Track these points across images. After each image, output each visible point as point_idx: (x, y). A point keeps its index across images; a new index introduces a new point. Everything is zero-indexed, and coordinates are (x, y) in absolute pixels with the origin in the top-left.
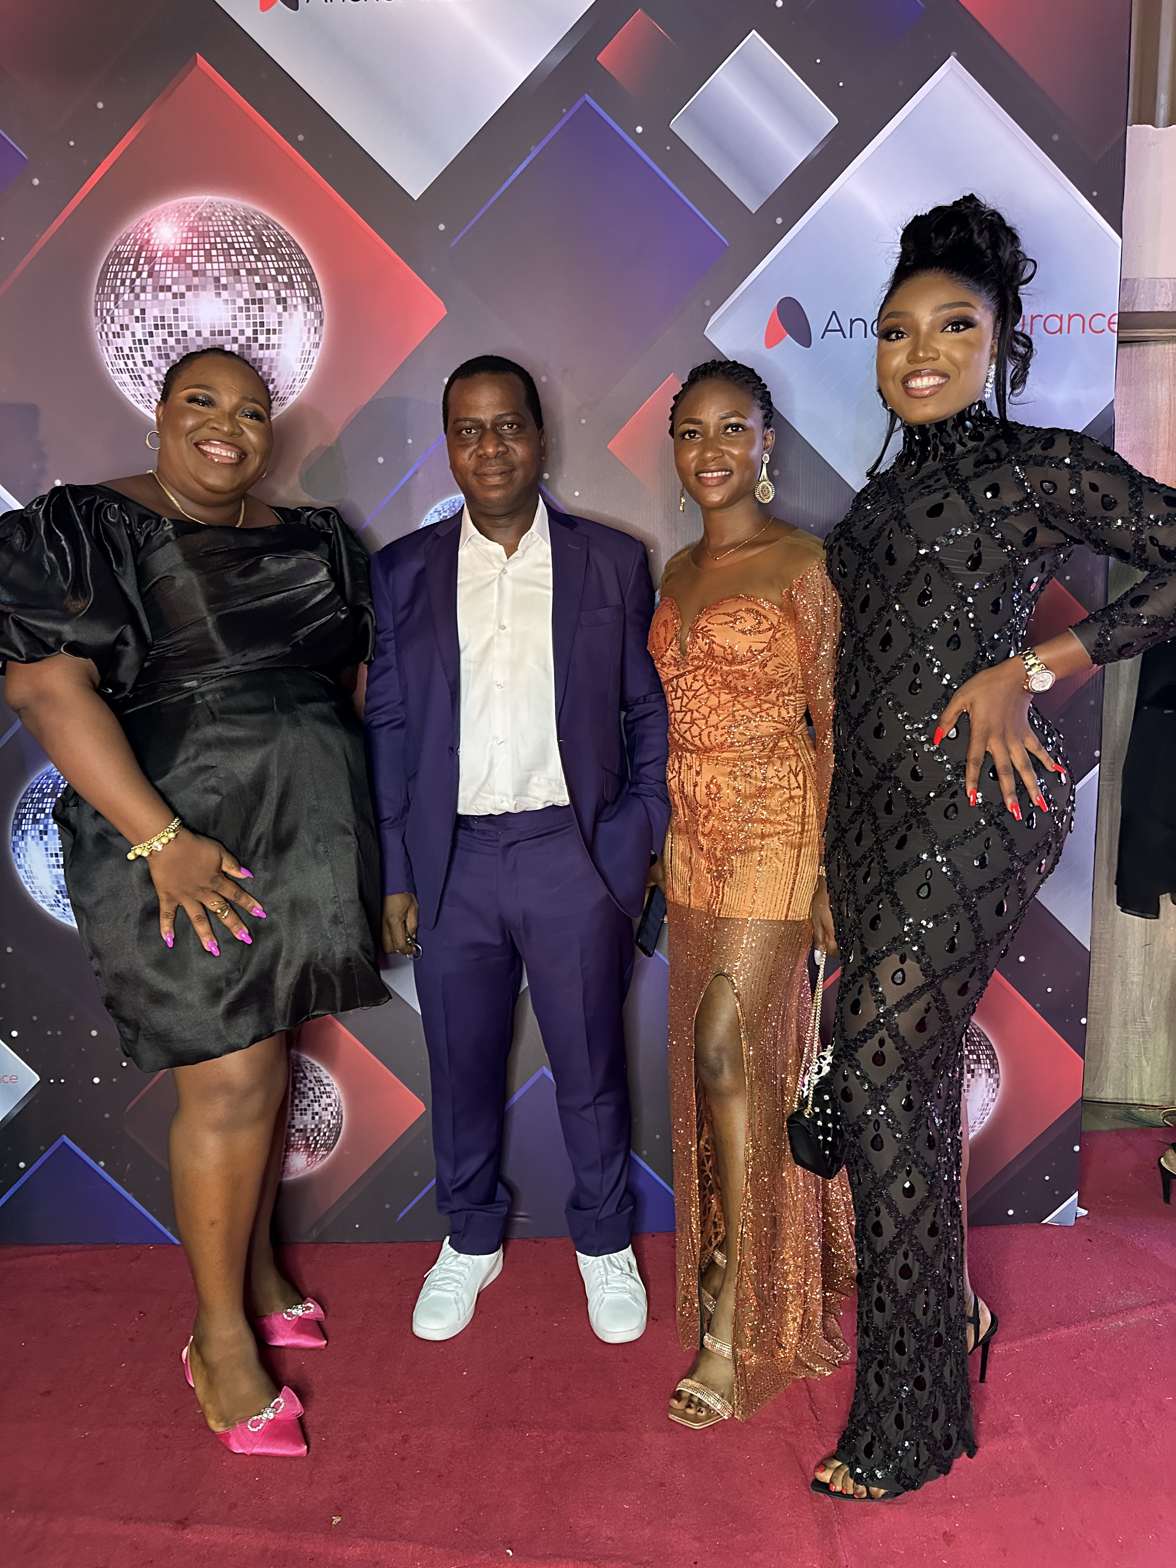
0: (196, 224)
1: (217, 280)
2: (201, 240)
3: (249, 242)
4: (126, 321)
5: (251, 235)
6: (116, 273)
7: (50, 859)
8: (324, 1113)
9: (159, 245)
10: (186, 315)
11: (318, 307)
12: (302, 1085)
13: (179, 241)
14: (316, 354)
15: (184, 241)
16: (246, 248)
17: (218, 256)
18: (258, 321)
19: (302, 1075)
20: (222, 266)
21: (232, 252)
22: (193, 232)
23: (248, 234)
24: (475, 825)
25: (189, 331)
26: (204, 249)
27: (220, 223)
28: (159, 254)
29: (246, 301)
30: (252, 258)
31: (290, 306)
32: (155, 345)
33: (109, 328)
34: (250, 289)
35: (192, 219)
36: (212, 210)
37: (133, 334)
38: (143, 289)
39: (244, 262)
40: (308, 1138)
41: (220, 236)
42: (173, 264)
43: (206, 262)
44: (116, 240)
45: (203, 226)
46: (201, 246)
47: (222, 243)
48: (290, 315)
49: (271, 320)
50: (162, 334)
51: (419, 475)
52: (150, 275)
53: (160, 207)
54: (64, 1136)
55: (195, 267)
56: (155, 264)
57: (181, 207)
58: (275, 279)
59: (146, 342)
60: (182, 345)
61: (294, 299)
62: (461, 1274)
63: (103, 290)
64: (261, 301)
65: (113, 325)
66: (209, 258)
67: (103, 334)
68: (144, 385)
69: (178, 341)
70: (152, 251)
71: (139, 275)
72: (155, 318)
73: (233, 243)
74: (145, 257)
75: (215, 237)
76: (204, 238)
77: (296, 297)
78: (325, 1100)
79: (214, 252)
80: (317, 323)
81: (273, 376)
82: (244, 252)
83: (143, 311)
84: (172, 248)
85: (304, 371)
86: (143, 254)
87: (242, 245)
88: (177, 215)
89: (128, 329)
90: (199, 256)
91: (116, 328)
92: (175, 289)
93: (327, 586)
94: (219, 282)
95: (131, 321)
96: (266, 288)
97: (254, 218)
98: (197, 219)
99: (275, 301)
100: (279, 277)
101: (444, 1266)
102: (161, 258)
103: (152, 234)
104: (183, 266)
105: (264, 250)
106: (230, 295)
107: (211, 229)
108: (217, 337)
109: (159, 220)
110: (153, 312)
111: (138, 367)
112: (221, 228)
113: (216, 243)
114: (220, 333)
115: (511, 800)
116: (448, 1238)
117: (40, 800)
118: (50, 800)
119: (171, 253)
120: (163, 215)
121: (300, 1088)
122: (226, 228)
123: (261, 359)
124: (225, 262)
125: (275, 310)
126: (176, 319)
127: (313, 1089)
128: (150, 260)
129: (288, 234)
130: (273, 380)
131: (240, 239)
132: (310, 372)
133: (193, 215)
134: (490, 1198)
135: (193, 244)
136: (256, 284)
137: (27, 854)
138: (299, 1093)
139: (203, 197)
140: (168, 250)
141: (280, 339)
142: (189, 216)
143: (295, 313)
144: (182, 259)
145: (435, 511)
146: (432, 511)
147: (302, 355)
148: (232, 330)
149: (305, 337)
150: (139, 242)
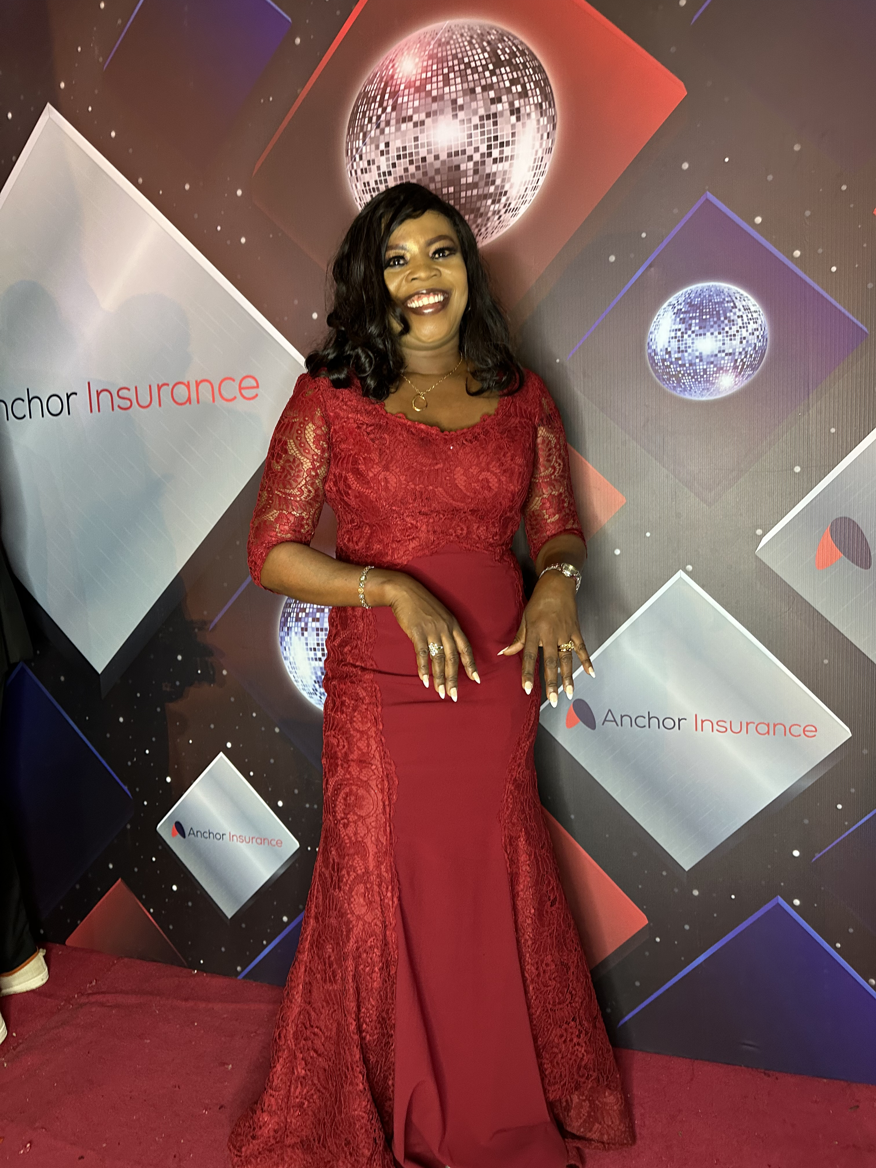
0: (435, 51)
1: (454, 102)
2: (440, 66)
3: (485, 58)
4: (373, 156)
5: (486, 51)
6: (364, 113)
9: (401, 79)
11: (551, 112)
13: (420, 71)
14: (549, 160)
15: (425, 69)
16: (482, 65)
17: (455, 78)
18: (492, 135)
20: (459, 87)
21: (469, 71)
22: (432, 59)
23: (484, 51)
25: (427, 157)
26: (443, 74)
27: (457, 46)
28: (402, 87)
29: (481, 118)
30: (487, 74)
31: (523, 115)
33: (358, 165)
34: (485, 105)
35: (431, 47)
36: (450, 34)
37: (379, 168)
38: (388, 123)
39: (480, 79)
41: (457, 58)
42: (414, 94)
43: (444, 86)
44: (365, 80)
45: (442, 52)
47: (459, 65)
48: (524, 124)
49: (505, 133)
50: (404, 163)
52: (394, 109)
53: (402, 42)
55: (434, 93)
56: (398, 97)
57: (422, 37)
59: (390, 173)
60: (421, 171)
63: (353, 131)
64: (495, 115)
65: (361, 162)
66: (447, 82)
67: (353, 172)
69: (418, 168)
70: (396, 85)
71: (384, 110)
72: (398, 149)
73: (470, 62)
74: (390, 93)
75: (453, 60)
76: (442, 63)
77: (530, 105)
79: (452, 75)
80: (549, 128)
81: (506, 189)
82: (480, 69)
83: (387, 145)
84: (413, 79)
85: (536, 178)
86: (388, 90)
87: (478, 63)
88: (418, 45)
89: (374, 163)
90: (437, 82)
91: (363, 164)
92: (415, 118)
94: (456, 103)
95: (377, 156)
96: (499, 100)
97: (490, 34)
98: (436, 45)
99: (508, 113)
100: (514, 88)
102: (404, 90)
103: (396, 69)
104: (423, 94)
105: (498, 63)
106: (466, 115)
107: (449, 53)
108: (453, 158)
109: (403, 54)
110: (396, 144)
112: (459, 50)
113: (453, 66)
114: (457, 153)
119: (412, 84)
120: (406, 48)
122: (463, 49)
123: (495, 174)
124: (462, 83)
125: (509, 121)
126: (416, 147)
128: (394, 94)
129: (522, 43)
130: (506, 193)
131: (476, 57)
132: (542, 179)
133: (433, 43)
135: (432, 71)
136: (491, 99)
139: (441, 24)
140: (410, 82)
141: (513, 150)
142: (429, 44)
143: (528, 122)
144: (422, 88)
145: (669, 305)
146: (665, 305)
147: (535, 162)
148: (467, 149)
149: (537, 144)
150: (384, 80)
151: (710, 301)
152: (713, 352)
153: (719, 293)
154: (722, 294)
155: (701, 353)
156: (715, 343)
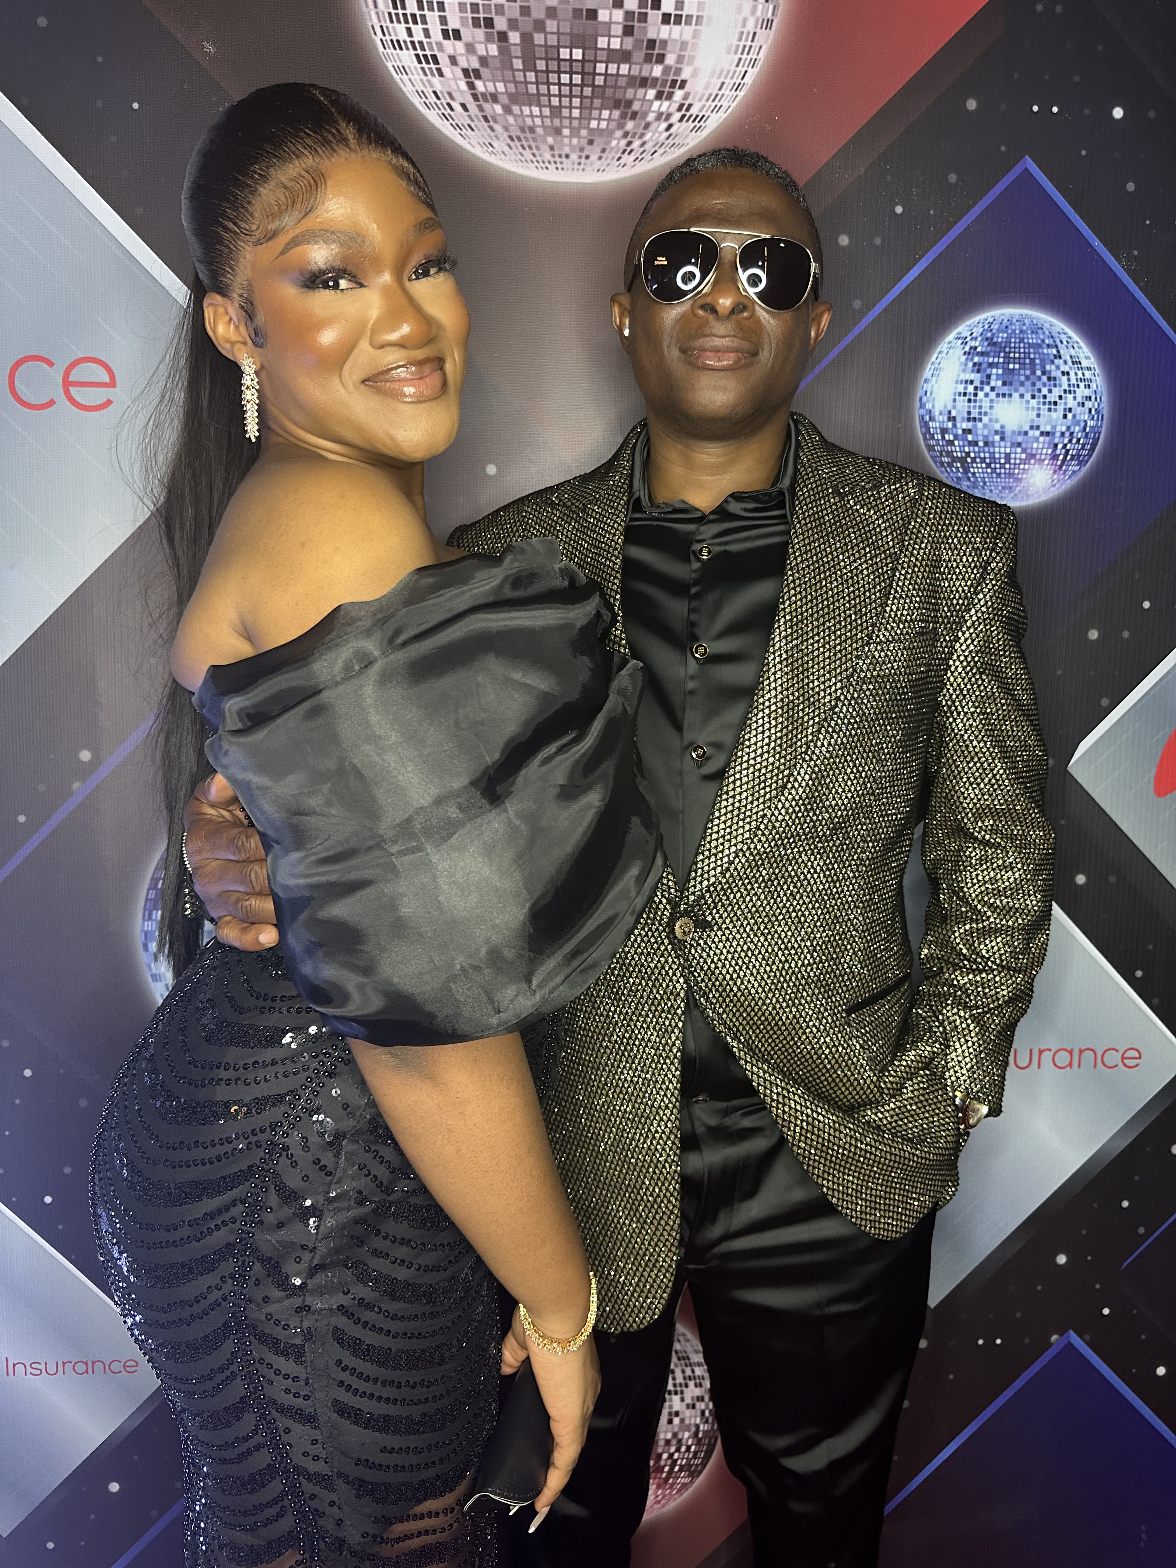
8: (689, 1412)
14: (766, 41)
68: (441, 74)
78: (692, 1391)
81: (684, 75)
85: (741, 69)
111: (432, 40)
123: (664, 43)
132: (752, 73)
145: (958, 338)
146: (951, 336)
147: (740, 40)
151: (1022, 340)
152: (1020, 426)
153: (1036, 329)
154: (1040, 331)
155: (1002, 427)
156: (1024, 413)
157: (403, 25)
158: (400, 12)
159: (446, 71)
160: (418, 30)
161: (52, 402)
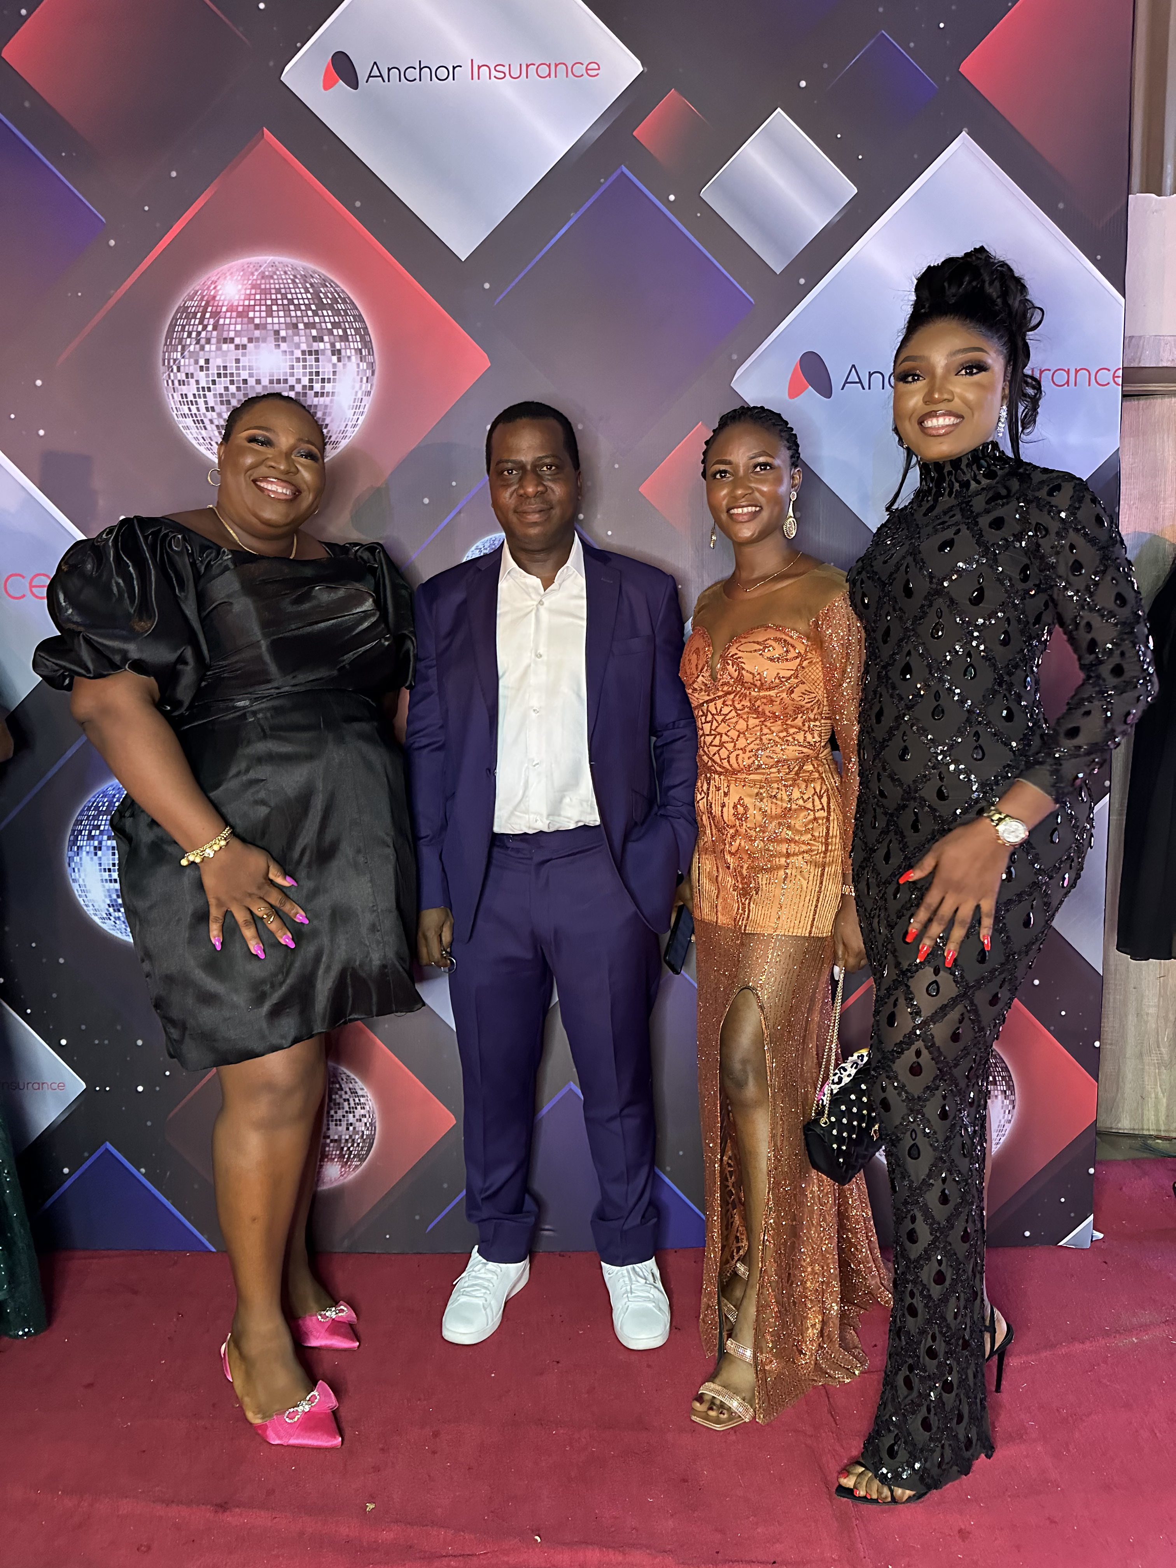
0: (259, 282)
1: (277, 333)
2: (263, 297)
3: (307, 298)
4: (191, 370)
5: (309, 292)
6: (184, 326)
7: (103, 873)
8: (358, 1124)
9: (224, 301)
10: (247, 364)
11: (370, 359)
12: (337, 1096)
13: (243, 297)
14: (368, 402)
15: (248, 297)
16: (304, 304)
17: (278, 311)
18: (314, 370)
19: (338, 1086)
20: (282, 320)
21: (292, 307)
22: (256, 289)
23: (307, 291)
24: (510, 844)
25: (249, 380)
26: (266, 305)
27: (281, 281)
28: (224, 309)
29: (303, 352)
30: (310, 313)
31: (344, 357)
32: (218, 393)
33: (176, 376)
34: (307, 342)
35: (255, 277)
36: (274, 269)
37: (197, 382)
38: (208, 341)
39: (302, 317)
40: (343, 1148)
41: (280, 293)
42: (236, 318)
43: (267, 316)
44: (185, 296)
45: (265, 284)
46: (263, 302)
47: (282, 299)
48: (344, 365)
49: (326, 370)
50: (224, 381)
51: (462, 515)
52: (215, 328)
53: (225, 267)
54: (108, 1143)
55: (257, 321)
56: (220, 318)
57: (246, 266)
58: (330, 332)
59: (209, 389)
60: (242, 392)
61: (348, 351)
62: (489, 1281)
63: (171, 342)
64: (317, 352)
65: (179, 374)
66: (270, 313)
67: (170, 382)
68: (206, 429)
69: (239, 389)
70: (218, 306)
71: (205, 328)
72: (218, 367)
73: (293, 299)
74: (211, 312)
75: (276, 294)
76: (266, 294)
77: (350, 349)
78: (359, 1112)
79: (275, 308)
80: (369, 373)
81: (326, 422)
82: (303, 307)
83: (207, 361)
84: (236, 303)
85: (356, 417)
86: (209, 309)
87: (301, 302)
88: (241, 273)
89: (192, 377)
90: (260, 311)
91: (181, 376)
92: (237, 341)
93: (373, 615)
94: (279, 334)
95: (195, 369)
96: (322, 340)
97: (313, 277)
98: (260, 277)
99: (329, 352)
100: (335, 331)
101: (473, 1274)
102: (225, 312)
103: (218, 291)
104: (246, 320)
105: (321, 306)
106: (289, 347)
107: (272, 286)
108: (275, 385)
109: (225, 278)
110: (217, 361)
111: (201, 412)
112: (282, 286)
113: (277, 299)
114: (279, 381)
115: (545, 820)
116: (477, 1247)
117: (95, 818)
118: (105, 817)
119: (235, 308)
120: (228, 273)
121: (335, 1100)
122: (287, 286)
123: (316, 406)
124: (285, 317)
125: (330, 360)
126: (238, 368)
127: (348, 1100)
128: (216, 314)
129: (343, 291)
130: (327, 425)
131: (299, 296)
132: (362, 418)
133: (256, 273)
134: (518, 1209)
135: (255, 300)
136: (314, 337)
137: (81, 869)
138: (335, 1104)
139: (265, 258)
140: (232, 306)
141: (334, 387)
142: (252, 274)
143: (349, 364)
144: (245, 314)
146: (473, 548)
147: (354, 402)
148: (290, 379)
149: (358, 385)
150: (205, 298)
157: (187, 406)
158: (185, 400)
159: (208, 426)
160: (193, 408)
161: (24, 596)
